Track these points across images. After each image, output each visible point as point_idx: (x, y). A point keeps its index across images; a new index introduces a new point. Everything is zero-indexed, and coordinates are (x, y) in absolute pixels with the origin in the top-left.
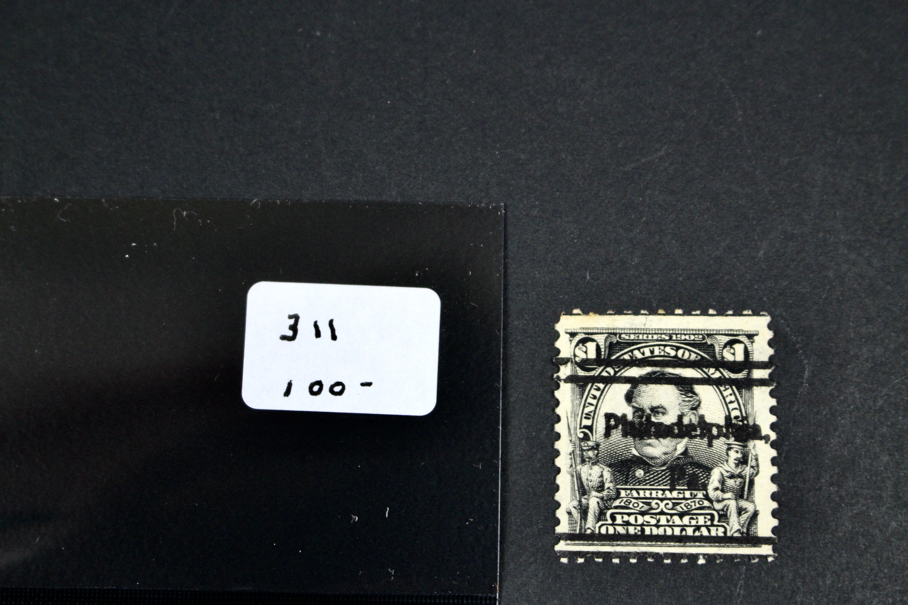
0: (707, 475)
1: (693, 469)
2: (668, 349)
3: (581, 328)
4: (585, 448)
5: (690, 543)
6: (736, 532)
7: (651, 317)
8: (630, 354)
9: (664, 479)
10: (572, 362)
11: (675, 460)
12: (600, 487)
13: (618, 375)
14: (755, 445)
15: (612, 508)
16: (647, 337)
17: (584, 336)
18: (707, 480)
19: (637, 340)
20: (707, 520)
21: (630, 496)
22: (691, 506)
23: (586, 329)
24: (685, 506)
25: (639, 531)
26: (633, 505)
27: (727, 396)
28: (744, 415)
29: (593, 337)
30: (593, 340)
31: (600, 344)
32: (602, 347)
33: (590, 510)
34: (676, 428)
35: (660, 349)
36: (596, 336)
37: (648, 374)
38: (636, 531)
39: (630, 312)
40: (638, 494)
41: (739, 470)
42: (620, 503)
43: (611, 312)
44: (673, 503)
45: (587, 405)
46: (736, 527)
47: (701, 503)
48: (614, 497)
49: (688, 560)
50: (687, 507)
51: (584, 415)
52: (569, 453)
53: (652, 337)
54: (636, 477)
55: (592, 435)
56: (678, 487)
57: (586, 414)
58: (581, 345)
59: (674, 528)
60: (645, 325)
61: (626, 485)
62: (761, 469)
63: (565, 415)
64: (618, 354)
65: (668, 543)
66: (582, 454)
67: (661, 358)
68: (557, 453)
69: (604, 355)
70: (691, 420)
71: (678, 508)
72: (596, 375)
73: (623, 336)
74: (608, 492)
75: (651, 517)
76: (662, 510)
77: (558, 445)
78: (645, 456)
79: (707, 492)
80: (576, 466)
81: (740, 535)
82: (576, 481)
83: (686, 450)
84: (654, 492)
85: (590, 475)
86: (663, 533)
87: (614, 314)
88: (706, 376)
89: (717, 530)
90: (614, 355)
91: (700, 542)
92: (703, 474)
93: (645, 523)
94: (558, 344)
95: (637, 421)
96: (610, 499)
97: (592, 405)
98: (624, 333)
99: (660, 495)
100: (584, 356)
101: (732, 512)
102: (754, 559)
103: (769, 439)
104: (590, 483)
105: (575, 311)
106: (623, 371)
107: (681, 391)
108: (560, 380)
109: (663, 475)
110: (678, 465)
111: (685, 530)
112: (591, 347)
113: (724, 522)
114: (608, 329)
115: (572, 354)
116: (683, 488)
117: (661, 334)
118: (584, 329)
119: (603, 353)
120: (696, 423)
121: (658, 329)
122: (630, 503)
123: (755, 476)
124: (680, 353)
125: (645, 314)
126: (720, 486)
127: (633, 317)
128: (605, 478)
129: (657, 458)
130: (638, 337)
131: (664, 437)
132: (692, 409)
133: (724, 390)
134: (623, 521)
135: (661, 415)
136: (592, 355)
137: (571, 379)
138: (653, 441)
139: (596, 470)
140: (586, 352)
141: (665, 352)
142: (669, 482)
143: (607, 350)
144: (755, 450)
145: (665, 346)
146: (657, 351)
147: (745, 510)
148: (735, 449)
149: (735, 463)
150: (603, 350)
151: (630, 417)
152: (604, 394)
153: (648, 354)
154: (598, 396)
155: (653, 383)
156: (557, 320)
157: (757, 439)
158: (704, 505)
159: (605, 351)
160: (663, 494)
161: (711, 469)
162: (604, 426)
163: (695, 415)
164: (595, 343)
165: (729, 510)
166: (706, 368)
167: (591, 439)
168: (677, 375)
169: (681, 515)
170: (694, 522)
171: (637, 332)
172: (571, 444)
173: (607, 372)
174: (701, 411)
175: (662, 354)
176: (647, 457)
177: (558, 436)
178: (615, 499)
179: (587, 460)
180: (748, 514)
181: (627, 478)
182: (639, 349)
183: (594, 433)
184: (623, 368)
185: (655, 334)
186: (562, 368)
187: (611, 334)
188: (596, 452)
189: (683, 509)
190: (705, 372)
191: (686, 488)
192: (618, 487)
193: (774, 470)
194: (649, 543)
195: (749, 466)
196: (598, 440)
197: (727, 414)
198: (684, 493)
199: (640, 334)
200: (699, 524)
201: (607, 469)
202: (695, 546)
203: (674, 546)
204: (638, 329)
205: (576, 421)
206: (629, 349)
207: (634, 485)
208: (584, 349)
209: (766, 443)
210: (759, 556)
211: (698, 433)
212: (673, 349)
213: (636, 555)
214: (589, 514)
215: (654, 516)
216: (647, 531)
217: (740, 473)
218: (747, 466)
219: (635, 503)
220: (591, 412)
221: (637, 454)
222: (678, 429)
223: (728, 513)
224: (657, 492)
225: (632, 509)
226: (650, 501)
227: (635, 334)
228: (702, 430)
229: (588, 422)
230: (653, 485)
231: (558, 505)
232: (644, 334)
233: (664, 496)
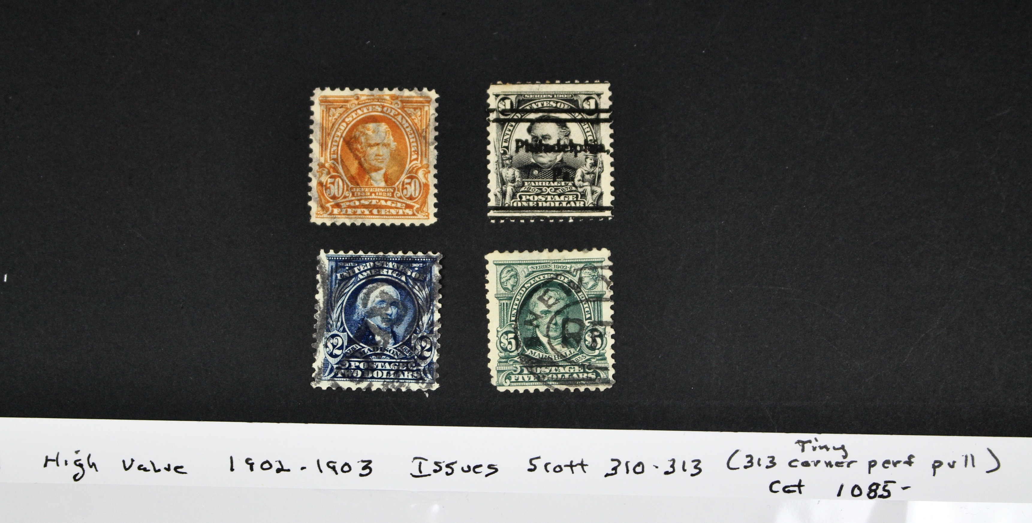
0: (574, 173)
1: (566, 169)
2: (552, 103)
3: (502, 92)
4: (504, 159)
5: (565, 210)
6: (591, 204)
7: (542, 85)
8: (530, 106)
9: (549, 175)
10: (497, 111)
11: (556, 165)
12: (513, 180)
13: (523, 118)
14: (601, 155)
15: (520, 192)
16: (540, 96)
17: (503, 96)
18: (574, 176)
19: (534, 98)
20: (574, 198)
21: (530, 185)
22: (565, 190)
23: (505, 92)
24: (561, 190)
25: (535, 204)
26: (532, 190)
27: (585, 128)
28: (595, 139)
29: (510, 97)
30: (509, 99)
31: (513, 100)
32: (514, 102)
33: (507, 193)
34: (556, 147)
35: (547, 103)
36: (510, 96)
37: (540, 117)
38: (534, 204)
39: (530, 82)
40: (535, 184)
41: (592, 170)
42: (525, 189)
43: (519, 83)
44: (555, 189)
45: (505, 134)
46: (591, 201)
47: (571, 188)
48: (521, 186)
49: (563, 220)
50: (563, 191)
51: (504, 140)
52: (495, 161)
53: (543, 96)
54: (533, 174)
55: (509, 151)
56: (557, 180)
57: (505, 140)
58: (502, 101)
59: (555, 202)
60: (538, 90)
61: (528, 179)
62: (605, 169)
63: (493, 140)
64: (523, 106)
65: (552, 211)
66: (503, 162)
67: (548, 108)
68: (488, 162)
69: (515, 107)
70: (565, 142)
71: (558, 191)
72: (511, 118)
73: (526, 96)
74: (518, 183)
75: (542, 197)
76: (548, 192)
77: (489, 157)
78: (539, 163)
79: (574, 182)
80: (499, 169)
81: (593, 206)
82: (499, 177)
83: (562, 159)
84: (544, 183)
85: (507, 174)
86: (549, 206)
87: (521, 84)
88: (573, 117)
89: (580, 203)
90: (521, 107)
91: (570, 210)
92: (572, 173)
93: (539, 200)
94: (489, 101)
95: (534, 143)
96: (519, 187)
97: (508, 134)
98: (527, 94)
99: (547, 184)
100: (502, 107)
101: (588, 193)
102: (601, 219)
103: (609, 152)
104: (507, 178)
105: (499, 82)
106: (526, 115)
107: (559, 126)
108: (490, 121)
109: (549, 173)
110: (557, 168)
111: (562, 203)
112: (508, 102)
113: (584, 199)
114: (517, 92)
115: (497, 106)
116: (560, 180)
117: (548, 94)
118: (503, 92)
119: (514, 106)
120: (568, 144)
121: (546, 92)
122: (530, 189)
123: (602, 173)
124: (559, 105)
125: (539, 84)
126: (581, 179)
127: (532, 85)
128: (516, 175)
129: (546, 164)
130: (535, 96)
131: (550, 152)
132: (566, 136)
133: (584, 125)
134: (526, 199)
135: (548, 139)
136: (508, 107)
137: (496, 120)
138: (543, 154)
139: (511, 171)
140: (505, 105)
141: (550, 104)
142: (552, 177)
143: (517, 104)
144: (601, 159)
145: (550, 101)
146: (545, 104)
147: (596, 192)
148: (590, 158)
149: (590, 166)
150: (514, 104)
151: (530, 141)
152: (515, 128)
153: (540, 105)
154: (512, 129)
155: (543, 122)
156: (488, 88)
157: (603, 152)
158: (573, 189)
159: (516, 105)
160: (549, 184)
161: (577, 169)
162: (515, 146)
163: (567, 139)
164: (510, 100)
165: (587, 192)
166: (574, 113)
167: (508, 154)
168: (557, 117)
169: (559, 195)
170: (566, 199)
171: (534, 93)
172: (496, 157)
173: (517, 116)
174: (571, 137)
175: (548, 105)
176: (540, 163)
177: (489, 153)
178: (522, 187)
179: (506, 165)
180: (598, 194)
181: (529, 175)
182: (535, 103)
183: (510, 150)
184: (526, 114)
185: (544, 94)
186: (491, 114)
187: (519, 95)
188: (511, 161)
189: (560, 192)
190: (573, 116)
191: (562, 180)
192: (523, 180)
193: (612, 169)
194: (541, 211)
195: (598, 167)
196: (511, 154)
197: (586, 138)
198: (561, 183)
199: (536, 94)
200: (569, 200)
201: (517, 170)
202: (567, 212)
203: (555, 212)
204: (535, 92)
205: (499, 144)
206: (529, 103)
207: (532, 179)
208: (504, 104)
209: (608, 154)
210: (603, 217)
211: (569, 149)
212: (554, 103)
213: (533, 218)
214: (507, 195)
215: (544, 196)
216: (540, 205)
217: (593, 171)
218: (597, 167)
219: (533, 189)
220: (508, 138)
221: (534, 162)
222: (558, 147)
223: (586, 194)
224: (546, 183)
225: (531, 192)
226: (542, 187)
227: (533, 94)
228: (571, 148)
229: (506, 144)
230: (543, 179)
231: (489, 191)
232: (538, 94)
233: (549, 185)
